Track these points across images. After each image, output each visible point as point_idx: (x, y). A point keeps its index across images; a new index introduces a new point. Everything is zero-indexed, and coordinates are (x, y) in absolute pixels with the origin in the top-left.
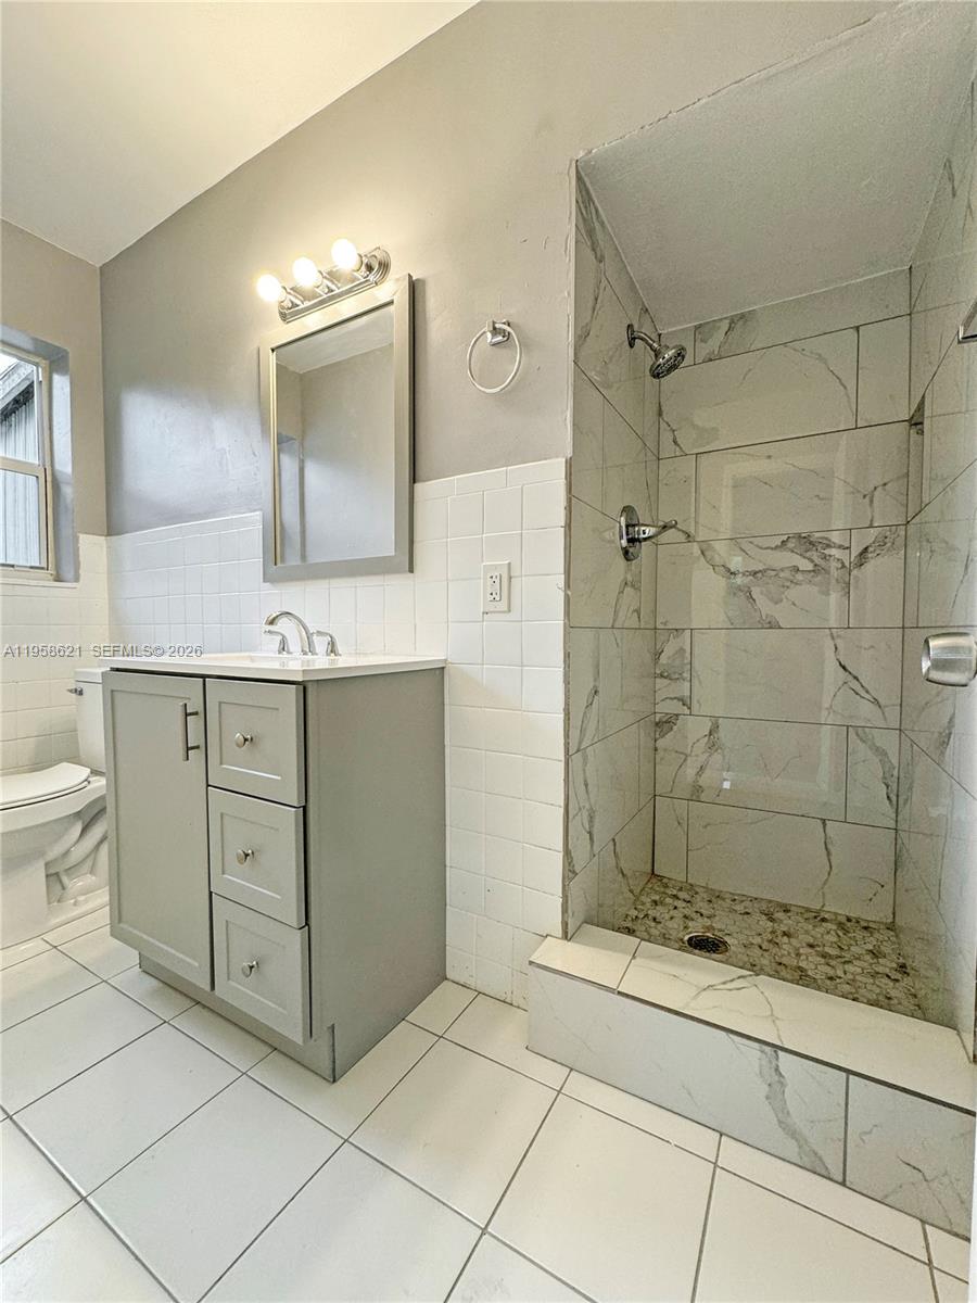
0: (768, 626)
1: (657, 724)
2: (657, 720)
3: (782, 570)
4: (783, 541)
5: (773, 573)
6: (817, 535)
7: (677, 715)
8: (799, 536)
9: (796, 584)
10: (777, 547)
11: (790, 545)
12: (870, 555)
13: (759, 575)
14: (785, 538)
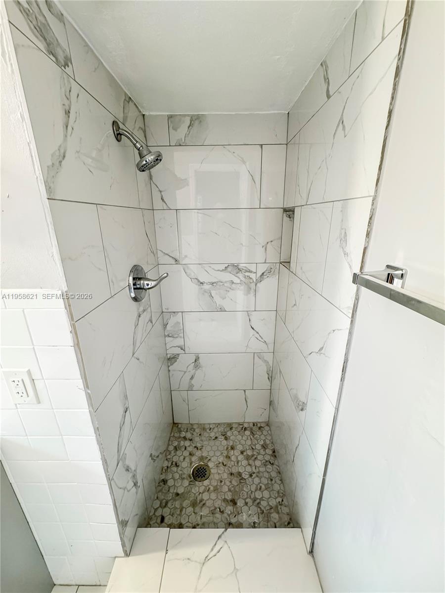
0: (220, 310)
1: (169, 359)
2: (168, 357)
3: (226, 282)
4: (226, 267)
5: (221, 284)
6: (242, 265)
7: (179, 354)
8: (233, 265)
9: (233, 290)
10: (223, 270)
11: (229, 269)
12: (265, 277)
13: (215, 284)
14: (226, 265)
